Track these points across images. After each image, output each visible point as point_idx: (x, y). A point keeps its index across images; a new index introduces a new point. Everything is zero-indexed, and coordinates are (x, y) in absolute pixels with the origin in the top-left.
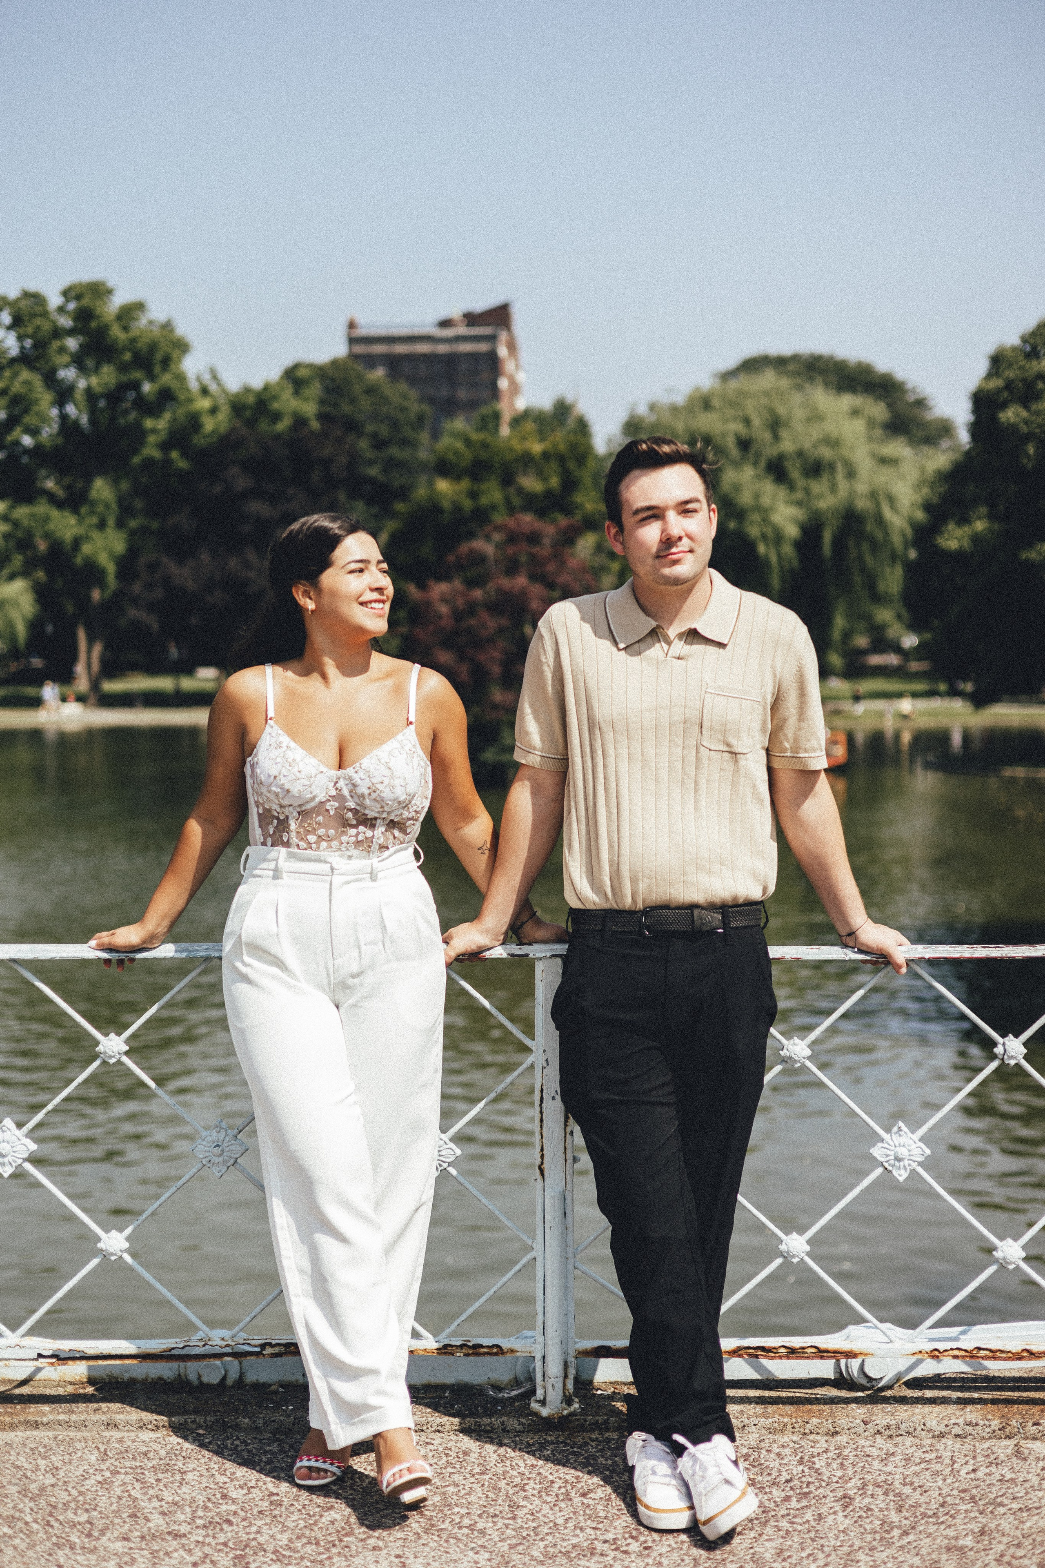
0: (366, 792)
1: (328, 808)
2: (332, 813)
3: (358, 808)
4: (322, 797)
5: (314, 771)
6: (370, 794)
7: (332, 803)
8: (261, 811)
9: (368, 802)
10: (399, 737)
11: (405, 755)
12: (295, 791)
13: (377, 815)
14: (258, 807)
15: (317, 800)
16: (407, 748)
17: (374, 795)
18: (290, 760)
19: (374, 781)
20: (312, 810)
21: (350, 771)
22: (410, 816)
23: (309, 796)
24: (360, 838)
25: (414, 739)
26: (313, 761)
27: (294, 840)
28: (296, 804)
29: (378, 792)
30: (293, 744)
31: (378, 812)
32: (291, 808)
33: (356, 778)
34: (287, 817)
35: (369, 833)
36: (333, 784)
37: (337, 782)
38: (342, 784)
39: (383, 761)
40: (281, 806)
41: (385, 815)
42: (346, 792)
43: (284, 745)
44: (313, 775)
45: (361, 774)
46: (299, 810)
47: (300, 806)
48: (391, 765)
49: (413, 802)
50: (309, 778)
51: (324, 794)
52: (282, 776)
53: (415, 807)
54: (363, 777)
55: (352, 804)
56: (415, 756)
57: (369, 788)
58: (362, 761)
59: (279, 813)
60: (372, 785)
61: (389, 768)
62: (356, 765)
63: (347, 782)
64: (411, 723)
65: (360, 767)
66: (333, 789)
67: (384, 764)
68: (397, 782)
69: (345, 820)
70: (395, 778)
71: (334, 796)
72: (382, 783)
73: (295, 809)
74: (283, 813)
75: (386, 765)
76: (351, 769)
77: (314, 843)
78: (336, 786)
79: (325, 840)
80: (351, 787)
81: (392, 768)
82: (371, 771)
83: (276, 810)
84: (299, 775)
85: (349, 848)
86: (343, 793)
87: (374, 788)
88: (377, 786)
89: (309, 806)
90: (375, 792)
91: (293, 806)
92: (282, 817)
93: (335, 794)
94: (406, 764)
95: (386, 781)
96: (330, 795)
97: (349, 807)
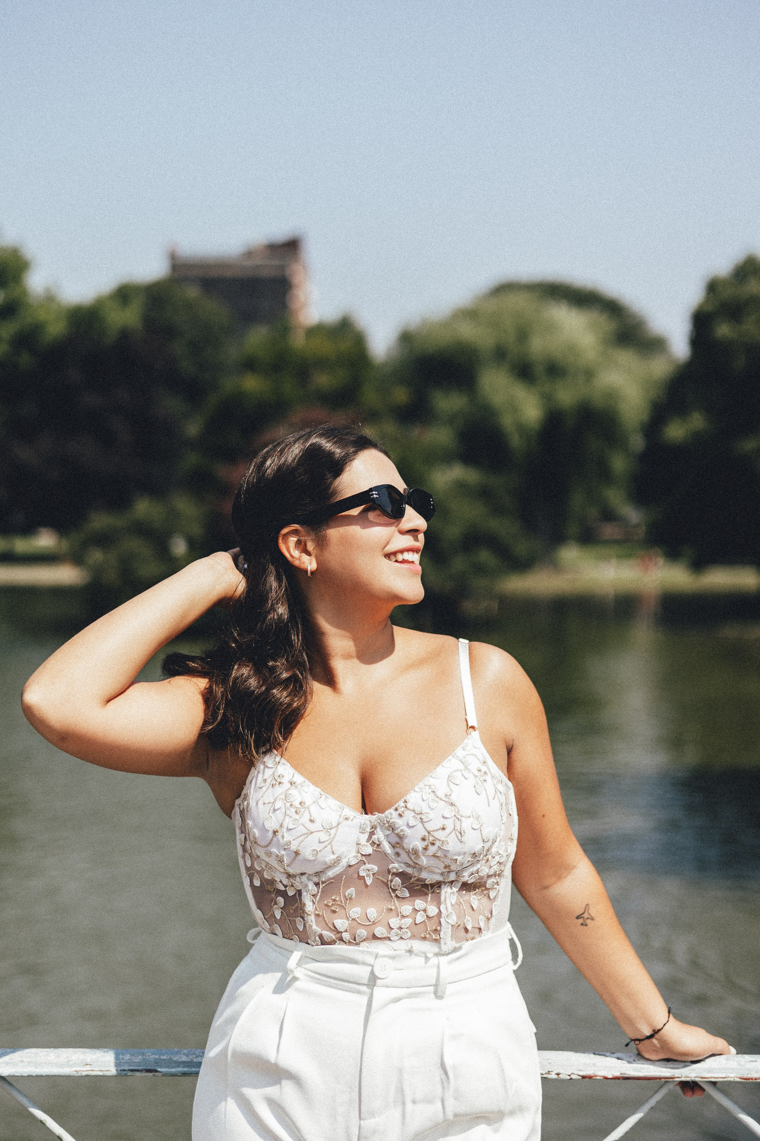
0: (420, 845)
1: (362, 873)
2: (369, 881)
3: (409, 870)
4: (351, 857)
5: (334, 819)
6: (426, 849)
7: (368, 866)
8: (257, 883)
9: (424, 861)
10: (459, 752)
11: (472, 780)
12: (307, 853)
13: (440, 878)
14: (251, 877)
15: (344, 863)
16: (473, 768)
17: (432, 849)
18: (296, 804)
19: (430, 827)
20: (338, 878)
21: (391, 814)
22: (492, 872)
23: (330, 858)
25: (482, 752)
26: (332, 803)
28: (310, 871)
29: (438, 844)
30: (299, 778)
31: (442, 874)
32: (304, 878)
33: (401, 824)
34: (299, 892)
36: (366, 836)
37: (372, 833)
38: (380, 835)
39: (441, 794)
40: (289, 876)
41: (452, 877)
42: (387, 848)
43: (285, 780)
44: (334, 824)
45: (409, 816)
46: (316, 879)
47: (317, 874)
48: (452, 798)
49: (494, 850)
50: (327, 829)
51: (353, 853)
52: (284, 830)
53: (497, 858)
54: (412, 823)
55: (398, 866)
56: (488, 778)
57: (424, 839)
58: (408, 798)
59: (285, 886)
60: (427, 834)
61: (452, 804)
62: (401, 804)
63: (388, 832)
64: (473, 727)
65: (406, 807)
66: (368, 844)
67: (444, 799)
68: (466, 825)
69: (390, 889)
70: (463, 819)
71: (370, 855)
72: (443, 829)
73: (309, 880)
74: (292, 886)
75: (447, 800)
76: (391, 811)
77: (346, 931)
78: (372, 840)
79: (362, 925)
80: (394, 839)
81: (457, 804)
82: (423, 812)
83: (281, 882)
84: (312, 827)
85: (402, 936)
86: (383, 849)
87: (431, 839)
88: (435, 834)
89: (331, 873)
90: (433, 844)
91: (307, 875)
92: (291, 893)
93: (371, 852)
94: (476, 794)
95: (449, 824)
96: (363, 853)
97: (395, 871)
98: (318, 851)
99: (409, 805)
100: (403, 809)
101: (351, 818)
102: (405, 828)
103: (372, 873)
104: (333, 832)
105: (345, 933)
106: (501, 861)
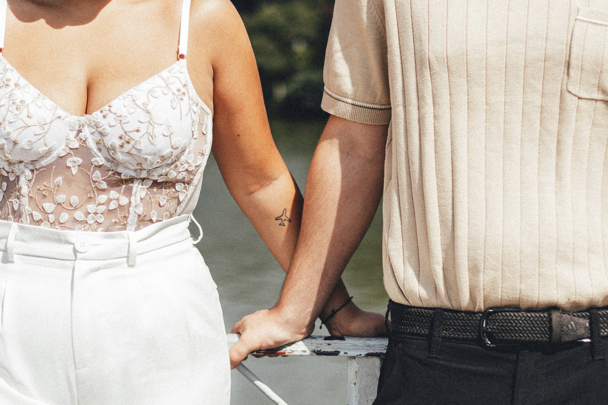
0: (117, 143)
1: (69, 164)
2: (74, 172)
3: (108, 164)
4: (60, 150)
5: (48, 117)
6: (122, 146)
7: (75, 159)
9: (120, 157)
10: (165, 73)
11: (170, 95)
13: (133, 174)
15: (54, 155)
16: (174, 88)
17: (127, 148)
18: (18, 102)
19: (127, 128)
20: (49, 167)
21: (96, 115)
22: (180, 177)
23: (42, 149)
24: (112, 206)
25: (186, 77)
26: (48, 103)
27: (27, 208)
28: (27, 159)
29: (132, 143)
30: (23, 82)
31: (135, 170)
32: (22, 166)
33: (104, 123)
34: (18, 177)
35: (124, 201)
36: (75, 133)
37: (80, 131)
38: (86, 132)
39: (140, 103)
40: (10, 164)
41: (144, 175)
42: (92, 144)
43: (12, 84)
44: (48, 121)
45: (111, 119)
46: (31, 167)
48: (149, 108)
49: (183, 158)
50: (43, 125)
51: (63, 147)
53: (186, 166)
54: (113, 123)
55: (100, 160)
56: (186, 98)
57: (121, 138)
58: (113, 103)
59: (8, 173)
60: (124, 134)
61: (148, 112)
62: (107, 108)
63: (93, 130)
64: (182, 56)
65: (110, 110)
66: (75, 140)
67: (141, 106)
68: (159, 131)
69: (91, 181)
70: (155, 125)
71: (77, 149)
72: (138, 131)
73: (26, 167)
74: (13, 172)
75: (143, 108)
76: (98, 112)
77: (52, 213)
78: (79, 136)
79: (66, 209)
80: (98, 137)
81: (152, 112)
82: (123, 115)
83: (3, 169)
84: (29, 122)
85: (97, 220)
86: (88, 145)
87: (127, 138)
88: (131, 134)
89: (44, 162)
90: (128, 143)
91: (23, 164)
92: (12, 178)
93: (78, 147)
94: (171, 108)
95: (143, 128)
96: (71, 147)
97: (96, 164)
98: (33, 142)
99: (112, 109)
100: (107, 112)
101: (63, 117)
102: (107, 128)
103: (78, 164)
104: (46, 127)
105: (51, 215)
106: (190, 170)
